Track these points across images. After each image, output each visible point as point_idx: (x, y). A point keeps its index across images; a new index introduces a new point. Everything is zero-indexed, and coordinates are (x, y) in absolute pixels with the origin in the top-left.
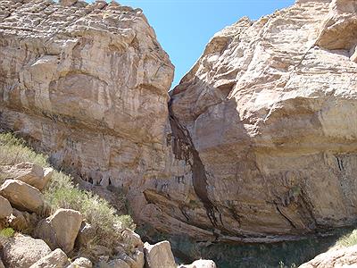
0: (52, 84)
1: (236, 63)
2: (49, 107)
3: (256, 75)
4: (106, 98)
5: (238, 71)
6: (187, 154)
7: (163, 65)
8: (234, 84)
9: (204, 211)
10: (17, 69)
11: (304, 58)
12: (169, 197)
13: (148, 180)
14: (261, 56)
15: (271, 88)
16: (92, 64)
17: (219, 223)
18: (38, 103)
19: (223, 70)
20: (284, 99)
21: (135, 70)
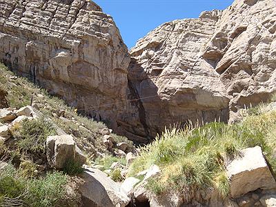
0: (69, 67)
1: (163, 60)
2: (68, 79)
3: (172, 70)
4: (99, 77)
5: (164, 64)
6: (137, 103)
7: (126, 56)
8: (162, 70)
9: (143, 129)
10: (47, 57)
11: (195, 65)
12: (128, 123)
13: (118, 115)
14: (176, 60)
15: (178, 78)
16: (89, 57)
17: (150, 134)
18: (61, 77)
19: (157, 61)
20: (183, 87)
21: (112, 60)
